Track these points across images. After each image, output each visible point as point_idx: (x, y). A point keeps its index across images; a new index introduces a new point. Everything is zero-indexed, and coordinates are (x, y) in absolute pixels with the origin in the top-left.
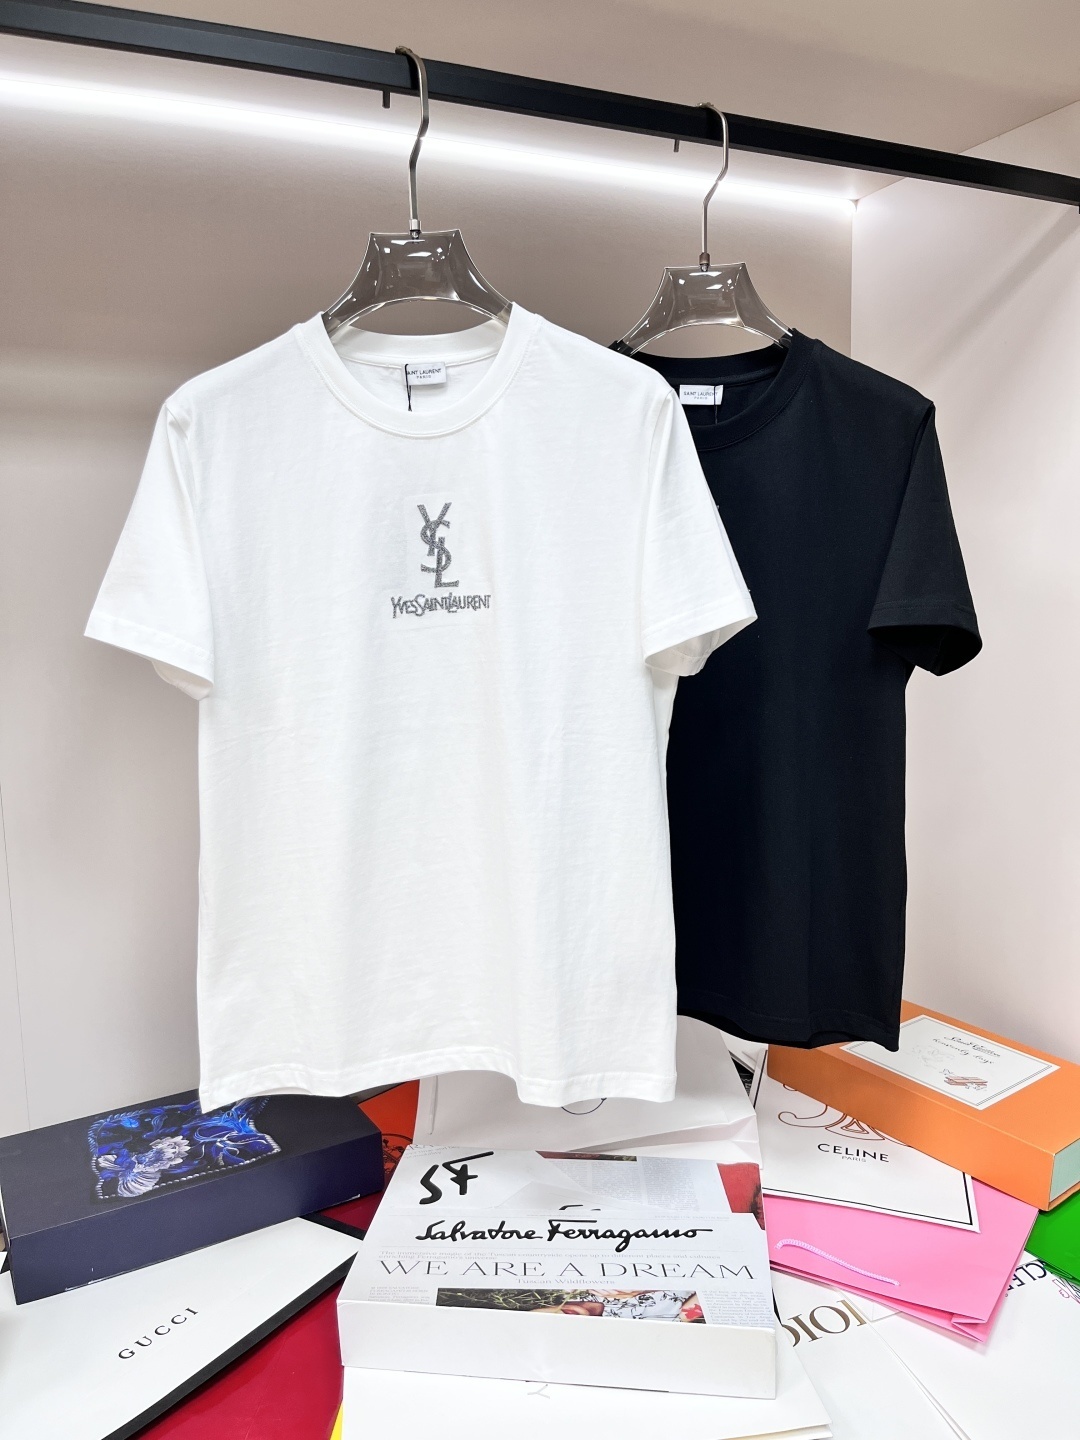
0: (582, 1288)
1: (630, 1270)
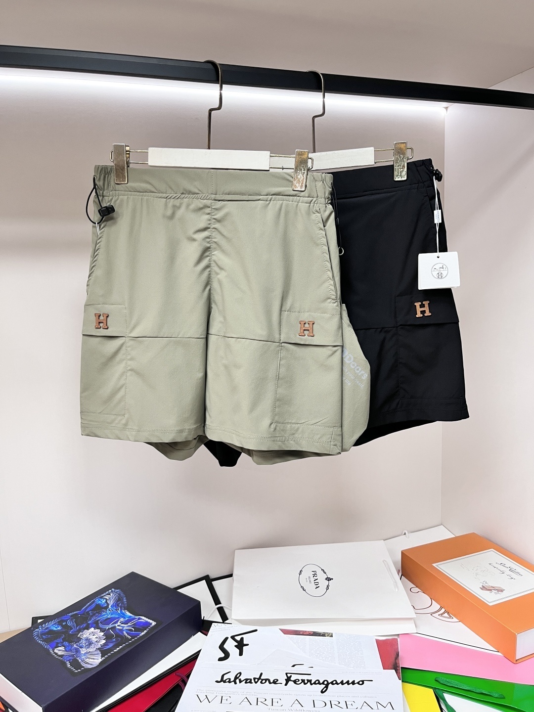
1: (328, 704)
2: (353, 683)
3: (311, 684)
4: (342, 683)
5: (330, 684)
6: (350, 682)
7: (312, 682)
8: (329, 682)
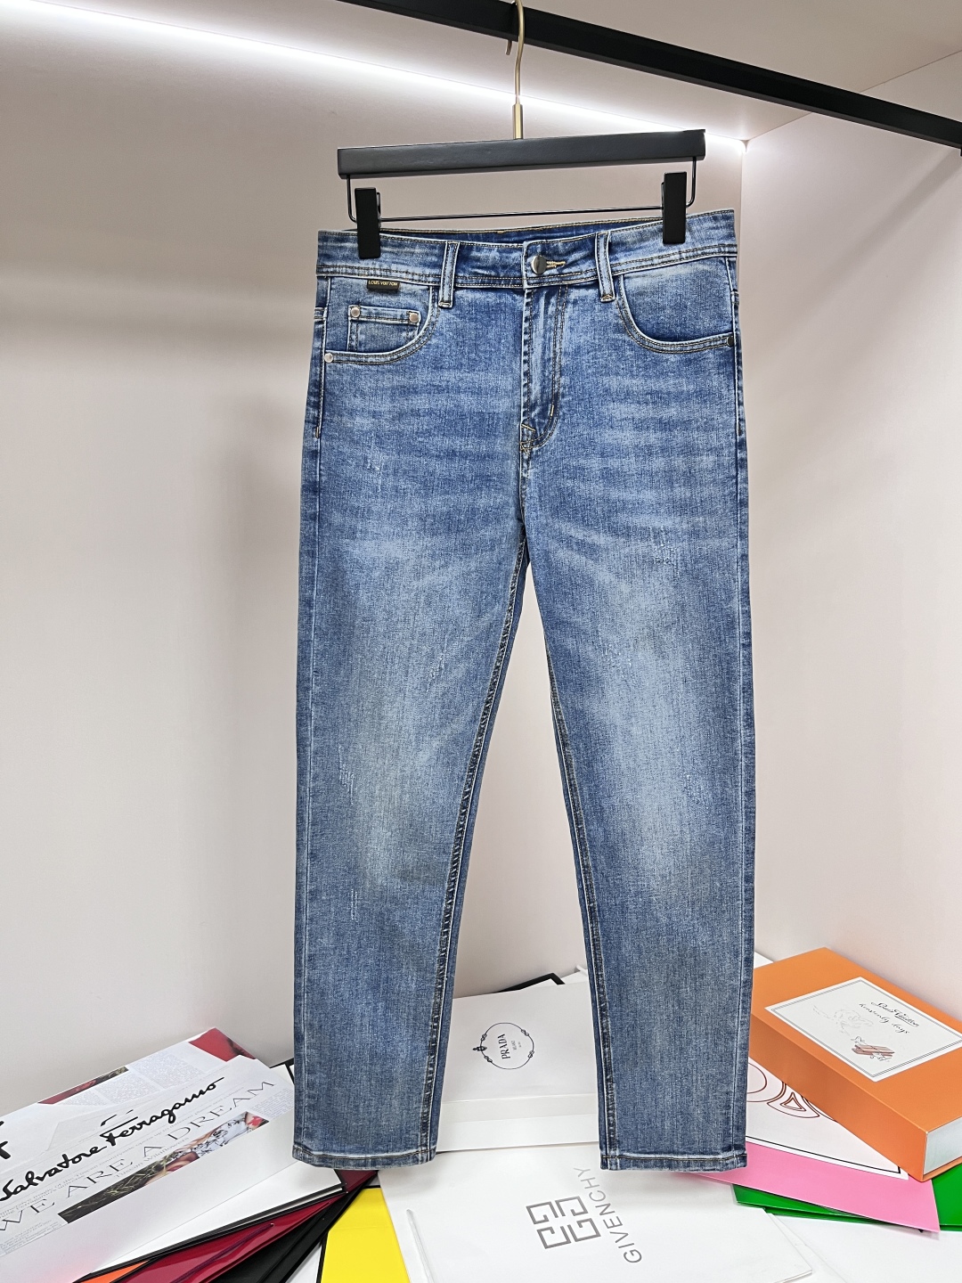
0: (168, 1153)
1: (191, 1126)
2: (202, 1092)
3: (149, 1124)
4: (187, 1100)
5: (174, 1110)
6: (197, 1094)
7: (148, 1122)
8: (170, 1109)
